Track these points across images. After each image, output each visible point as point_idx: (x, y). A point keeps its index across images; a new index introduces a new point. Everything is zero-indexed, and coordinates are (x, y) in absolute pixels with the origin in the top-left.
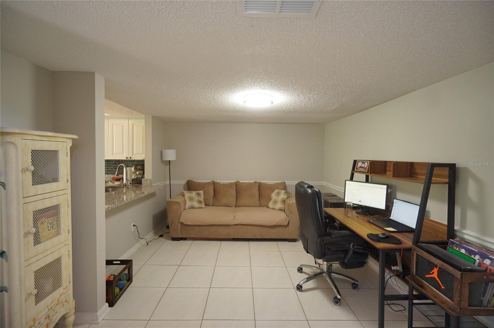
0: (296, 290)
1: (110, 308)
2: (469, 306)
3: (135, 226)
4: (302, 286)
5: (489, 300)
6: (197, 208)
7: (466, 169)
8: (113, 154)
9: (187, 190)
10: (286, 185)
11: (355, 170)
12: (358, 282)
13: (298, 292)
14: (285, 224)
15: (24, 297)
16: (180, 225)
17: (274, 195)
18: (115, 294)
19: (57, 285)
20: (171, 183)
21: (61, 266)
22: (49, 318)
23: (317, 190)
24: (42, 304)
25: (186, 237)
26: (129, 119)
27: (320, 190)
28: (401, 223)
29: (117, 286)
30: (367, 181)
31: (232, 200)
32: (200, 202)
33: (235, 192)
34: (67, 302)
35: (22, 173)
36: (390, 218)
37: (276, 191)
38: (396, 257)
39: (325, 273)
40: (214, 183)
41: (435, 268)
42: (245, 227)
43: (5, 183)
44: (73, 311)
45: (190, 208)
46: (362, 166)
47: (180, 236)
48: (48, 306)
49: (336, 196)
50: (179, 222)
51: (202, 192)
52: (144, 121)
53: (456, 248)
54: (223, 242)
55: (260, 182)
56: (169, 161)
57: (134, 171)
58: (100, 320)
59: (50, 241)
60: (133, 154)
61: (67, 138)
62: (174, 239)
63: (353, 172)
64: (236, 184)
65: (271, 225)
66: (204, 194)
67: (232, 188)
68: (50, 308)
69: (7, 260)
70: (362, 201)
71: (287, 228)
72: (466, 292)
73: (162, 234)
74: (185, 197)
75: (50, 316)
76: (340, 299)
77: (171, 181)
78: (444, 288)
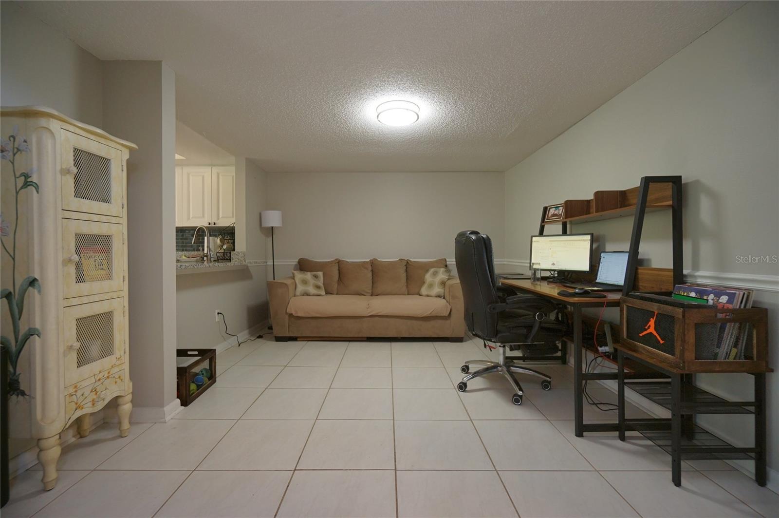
0: (458, 390)
1: (183, 407)
2: (696, 358)
3: (220, 313)
4: (466, 383)
5: (727, 353)
6: (314, 295)
7: (697, 182)
8: (189, 218)
9: (298, 270)
10: (448, 265)
11: (546, 221)
12: (550, 378)
13: (461, 393)
14: (444, 315)
15: (61, 350)
16: (287, 317)
17: (428, 277)
18: (189, 391)
19: (107, 350)
20: (275, 263)
21: (112, 325)
22: (96, 394)
23: (484, 236)
24: (87, 369)
25: (297, 336)
26: (212, 165)
27: (488, 235)
28: (611, 283)
29: (193, 382)
30: (565, 233)
31: (367, 286)
32: (318, 287)
33: (370, 275)
34: (122, 380)
35: (61, 175)
36: (596, 281)
37: (432, 270)
38: (606, 336)
39: (500, 367)
40: (339, 262)
41: (652, 319)
42: (385, 319)
43: (38, 184)
44: (129, 397)
45: (303, 295)
46: (556, 212)
47: (287, 334)
48: (94, 375)
49: (523, 274)
50: (286, 313)
51: (320, 274)
52: (233, 169)
53: (684, 293)
54: (352, 344)
55: (408, 260)
56: (272, 227)
57: (220, 243)
58: (168, 418)
59: (99, 283)
60: (218, 219)
61: (123, 145)
62: (279, 339)
63: (543, 224)
64: (373, 262)
65: (423, 316)
66: (324, 277)
67: (367, 269)
68: (98, 378)
69: (39, 292)
70: (555, 263)
71: (448, 322)
72: (691, 338)
73: (261, 335)
74: (295, 279)
75: (97, 390)
76: (522, 396)
77: (275, 261)
78: (663, 342)
